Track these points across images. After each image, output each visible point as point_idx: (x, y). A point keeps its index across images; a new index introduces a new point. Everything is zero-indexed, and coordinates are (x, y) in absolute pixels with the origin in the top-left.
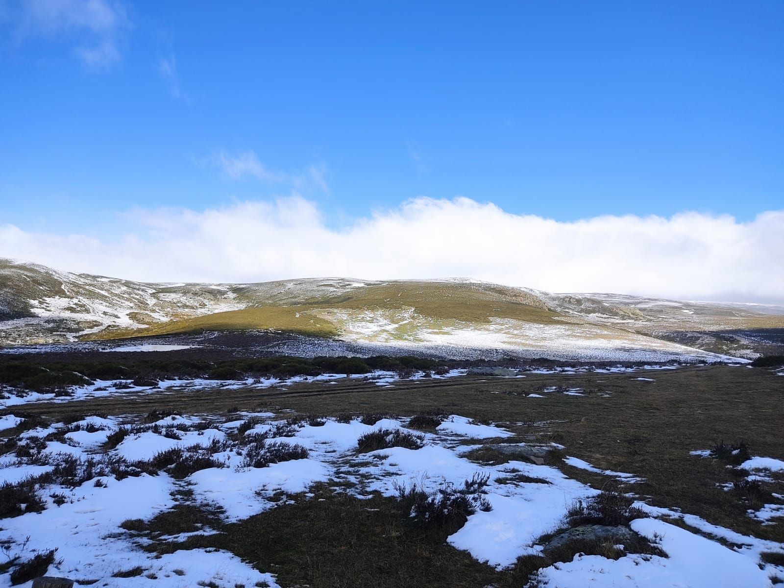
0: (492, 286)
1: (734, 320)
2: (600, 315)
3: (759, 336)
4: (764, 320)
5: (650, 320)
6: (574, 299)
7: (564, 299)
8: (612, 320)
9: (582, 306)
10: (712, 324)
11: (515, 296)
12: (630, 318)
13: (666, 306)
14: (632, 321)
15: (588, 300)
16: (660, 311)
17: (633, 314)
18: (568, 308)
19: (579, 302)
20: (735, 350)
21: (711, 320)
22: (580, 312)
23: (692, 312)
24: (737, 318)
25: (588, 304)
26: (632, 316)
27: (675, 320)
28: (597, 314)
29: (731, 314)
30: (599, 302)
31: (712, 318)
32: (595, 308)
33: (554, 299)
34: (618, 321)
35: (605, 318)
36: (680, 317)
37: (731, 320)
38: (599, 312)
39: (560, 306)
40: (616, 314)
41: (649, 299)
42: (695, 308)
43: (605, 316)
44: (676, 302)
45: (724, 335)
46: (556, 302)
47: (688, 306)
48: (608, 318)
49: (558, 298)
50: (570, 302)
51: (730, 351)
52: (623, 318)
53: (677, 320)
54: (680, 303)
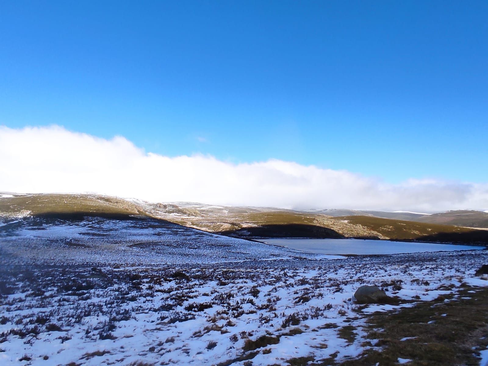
0: (103, 197)
2: (176, 214)
3: (252, 223)
5: (203, 216)
6: (162, 205)
7: (156, 205)
8: (182, 217)
9: (167, 209)
10: (233, 217)
11: (117, 202)
12: (193, 215)
13: (215, 209)
14: (193, 217)
15: (171, 205)
17: (194, 213)
18: (159, 210)
19: (165, 207)
20: (239, 231)
21: (233, 215)
22: (165, 213)
23: (227, 211)
25: (171, 208)
26: (194, 214)
28: (175, 214)
30: (176, 207)
32: (174, 210)
33: (150, 205)
34: (186, 217)
35: (179, 216)
36: (219, 214)
37: (242, 215)
38: (176, 212)
39: (154, 209)
40: (185, 213)
41: (208, 205)
42: (229, 209)
43: (179, 214)
44: (222, 206)
46: (152, 207)
47: (226, 208)
48: (181, 216)
49: (153, 205)
50: (160, 207)
51: (236, 232)
52: (189, 215)
53: (217, 216)
54: (223, 206)
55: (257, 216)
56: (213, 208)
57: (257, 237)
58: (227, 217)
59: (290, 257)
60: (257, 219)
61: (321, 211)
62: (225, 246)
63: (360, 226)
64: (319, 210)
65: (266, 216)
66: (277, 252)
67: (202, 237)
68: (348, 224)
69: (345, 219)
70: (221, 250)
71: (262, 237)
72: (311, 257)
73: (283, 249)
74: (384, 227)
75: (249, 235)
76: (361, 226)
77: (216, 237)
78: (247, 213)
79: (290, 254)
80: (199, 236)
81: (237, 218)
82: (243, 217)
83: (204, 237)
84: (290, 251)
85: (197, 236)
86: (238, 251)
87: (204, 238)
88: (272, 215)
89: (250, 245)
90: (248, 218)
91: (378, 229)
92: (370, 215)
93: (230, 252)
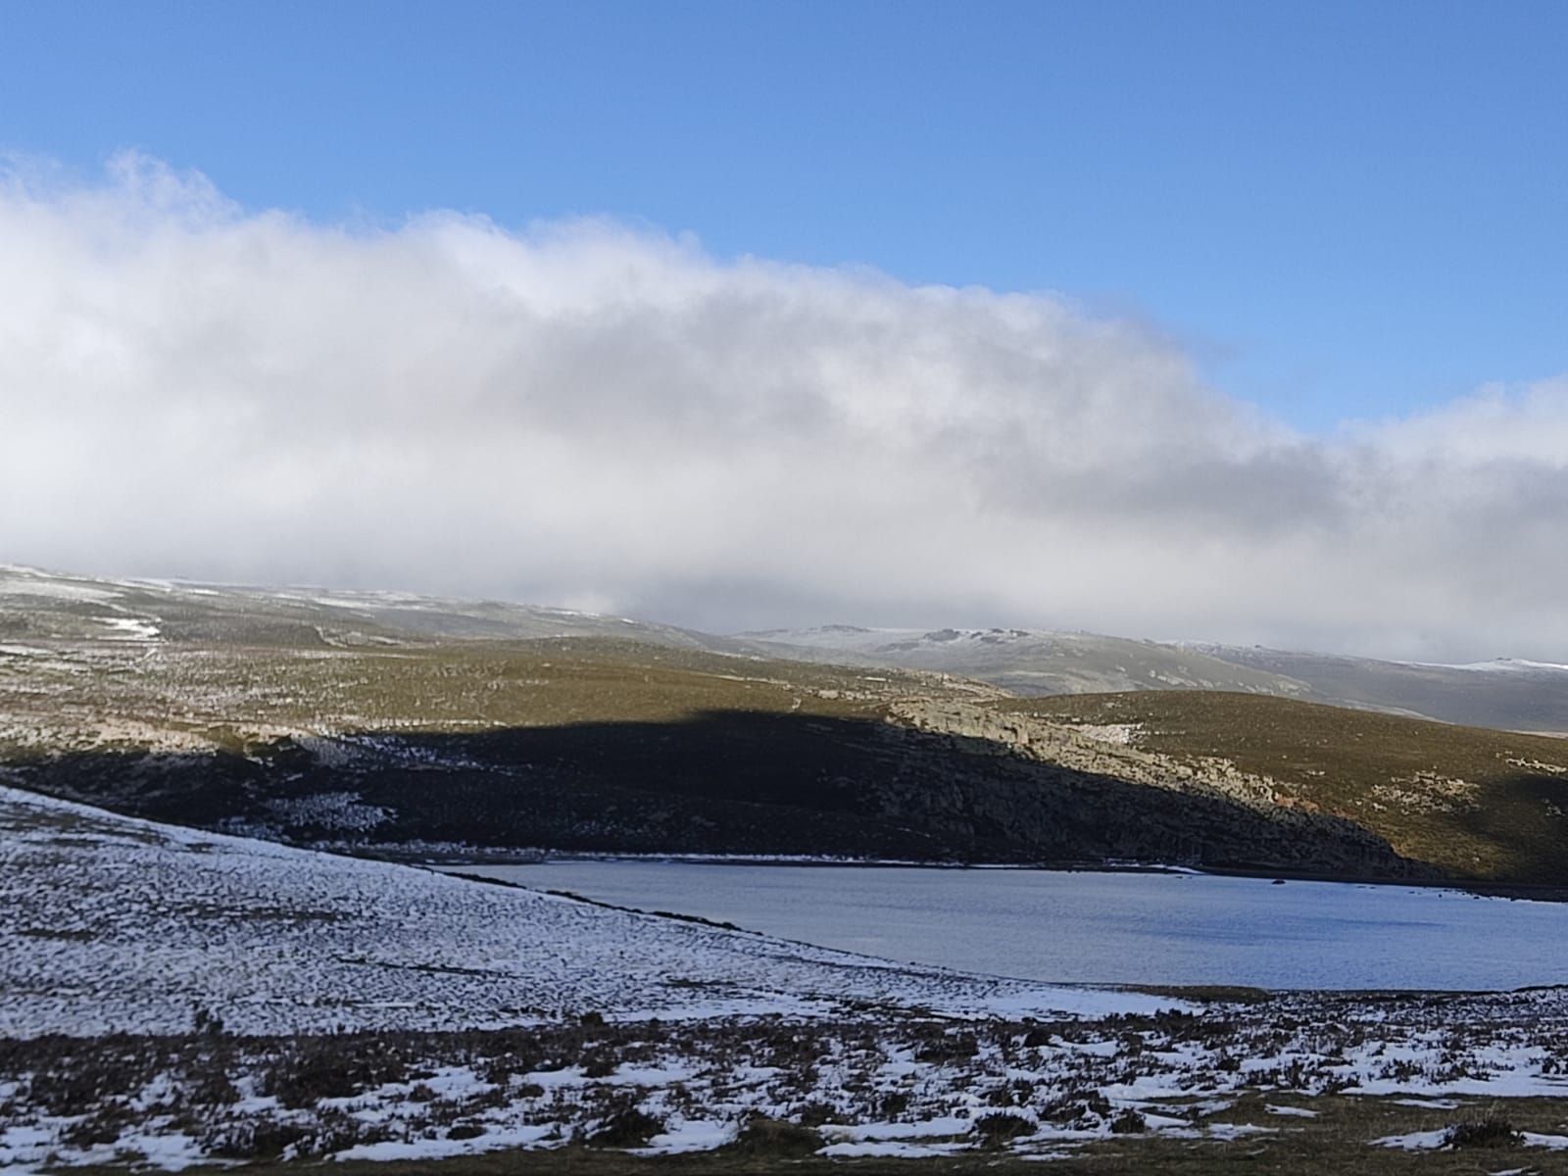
1: (308, 662)
4: (418, 663)
10: (216, 681)
13: (44, 602)
16: (13, 624)
20: (292, 799)
21: (214, 664)
23: (153, 631)
24: (327, 655)
27: (67, 666)
29: (313, 640)
31: (222, 656)
36: (88, 652)
37: (297, 661)
42: (165, 608)
44: (92, 583)
45: (254, 729)
47: (138, 602)
51: (268, 804)
53: (74, 668)
54: (108, 586)
55: (420, 678)
56: (24, 597)
57: (443, 847)
58: (166, 678)
59: (812, 997)
60: (426, 702)
61: (905, 646)
62: (303, 917)
63: (1222, 773)
64: (897, 633)
65: (494, 675)
66: (705, 962)
67: (84, 843)
68: (1133, 754)
69: (1111, 719)
70: (286, 947)
71: (482, 844)
72: (959, 1000)
73: (737, 945)
74: (1405, 788)
75: (380, 833)
76: (1231, 772)
77: (196, 848)
78: (328, 647)
79: (809, 978)
80: (57, 841)
81: (255, 691)
82: (306, 681)
83: (95, 844)
84: (791, 958)
85: (35, 836)
86: (423, 953)
87: (101, 852)
88: (546, 673)
89: (490, 914)
90: (351, 694)
91: (1355, 795)
92: (1289, 688)
93: (362, 961)
